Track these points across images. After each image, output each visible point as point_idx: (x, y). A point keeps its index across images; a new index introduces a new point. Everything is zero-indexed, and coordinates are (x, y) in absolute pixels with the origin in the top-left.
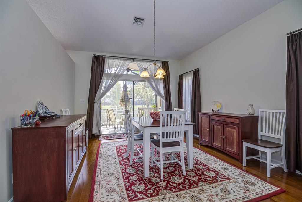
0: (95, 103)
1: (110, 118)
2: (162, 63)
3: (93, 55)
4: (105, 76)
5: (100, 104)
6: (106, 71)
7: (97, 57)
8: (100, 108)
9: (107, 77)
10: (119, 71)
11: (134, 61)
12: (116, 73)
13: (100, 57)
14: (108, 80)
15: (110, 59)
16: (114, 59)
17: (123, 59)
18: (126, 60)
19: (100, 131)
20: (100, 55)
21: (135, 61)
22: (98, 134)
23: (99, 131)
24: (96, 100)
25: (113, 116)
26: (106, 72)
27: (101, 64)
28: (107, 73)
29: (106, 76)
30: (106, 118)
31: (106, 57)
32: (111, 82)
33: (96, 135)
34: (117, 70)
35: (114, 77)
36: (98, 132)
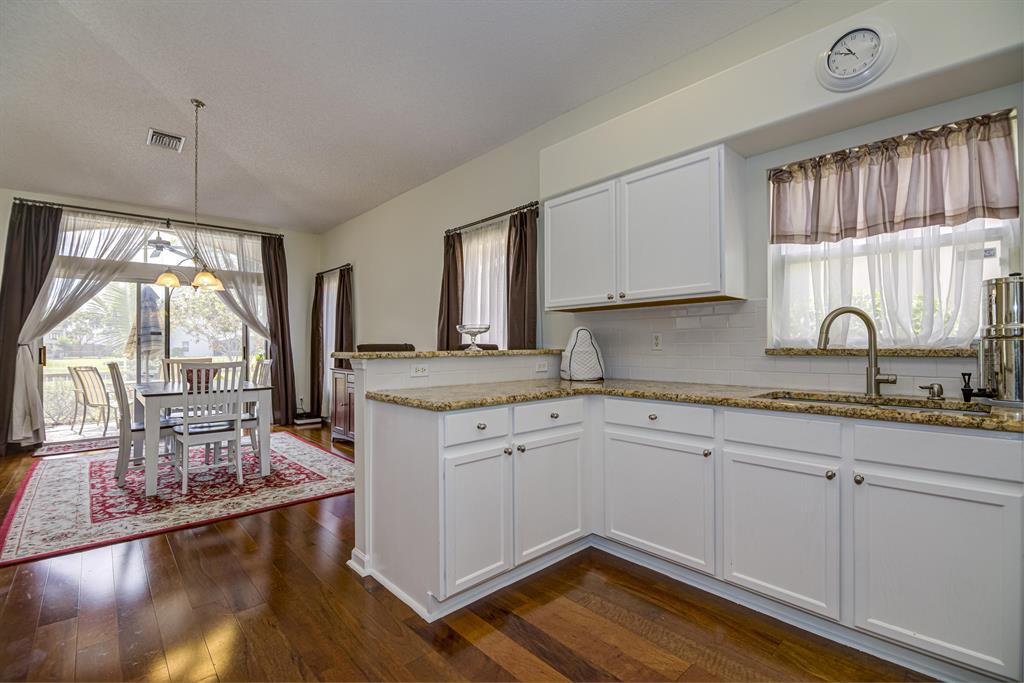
0: (21, 348)
1: (85, 396)
2: (264, 238)
3: (15, 199)
4: (60, 265)
5: (40, 350)
6: (64, 250)
7: (29, 207)
8: (40, 362)
9: (70, 267)
10: (114, 253)
11: (168, 227)
12: (104, 257)
13: (42, 208)
14: (73, 278)
15: (80, 215)
16: (97, 217)
17: (129, 219)
18: (141, 222)
19: (41, 432)
20: (40, 202)
21: (172, 226)
22: (33, 442)
23: (36, 432)
24: (23, 336)
25: (98, 390)
26: (66, 253)
27: (44, 227)
28: (69, 257)
29: (63, 266)
30: (72, 398)
31: (64, 208)
32: (82, 283)
33: (24, 444)
34: (106, 250)
35: (95, 268)
36: (30, 434)
